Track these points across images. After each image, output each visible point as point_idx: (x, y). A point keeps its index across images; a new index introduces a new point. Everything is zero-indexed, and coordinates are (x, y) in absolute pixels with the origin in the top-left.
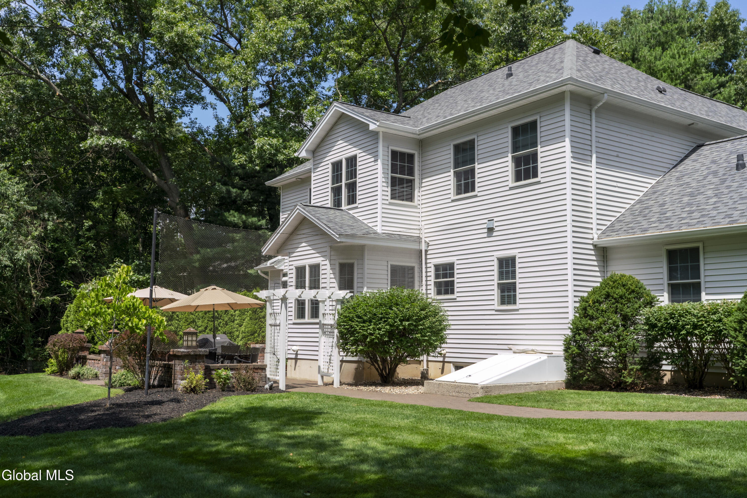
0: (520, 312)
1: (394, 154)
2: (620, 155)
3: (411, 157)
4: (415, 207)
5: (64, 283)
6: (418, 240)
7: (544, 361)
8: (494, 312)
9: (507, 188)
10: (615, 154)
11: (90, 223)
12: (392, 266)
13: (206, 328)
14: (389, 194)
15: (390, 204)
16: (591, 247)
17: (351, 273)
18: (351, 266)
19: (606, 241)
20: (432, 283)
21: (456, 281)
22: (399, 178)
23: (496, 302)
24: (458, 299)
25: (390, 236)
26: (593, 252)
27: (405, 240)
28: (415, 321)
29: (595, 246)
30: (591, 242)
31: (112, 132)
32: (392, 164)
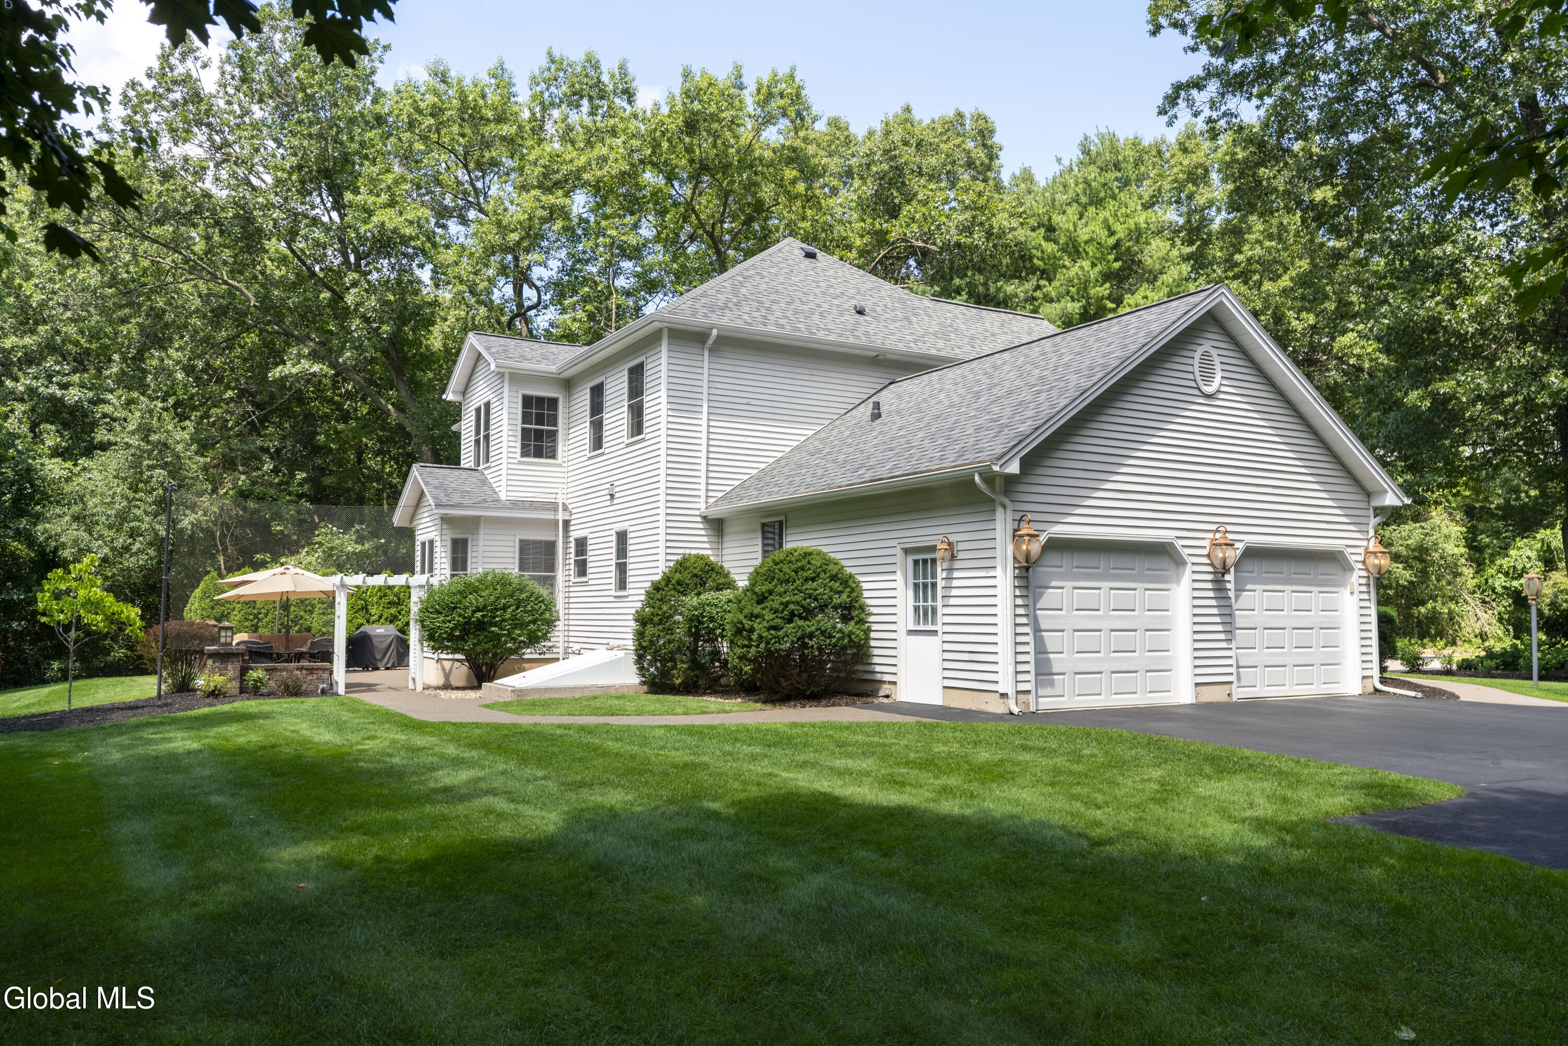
0: (630, 598)
1: (528, 401)
2: (753, 402)
3: (553, 402)
4: (559, 465)
5: (258, 556)
6: (553, 507)
7: (621, 659)
8: (612, 599)
9: (623, 445)
10: (745, 401)
11: (304, 475)
12: (521, 541)
13: (380, 617)
14: (518, 450)
15: (520, 463)
16: (699, 519)
17: (465, 551)
18: (465, 542)
19: (714, 512)
20: (572, 561)
21: (590, 559)
22: (536, 430)
23: (613, 587)
24: (591, 582)
25: (516, 504)
26: (701, 526)
27: (536, 509)
28: (491, 611)
29: (705, 518)
30: (697, 513)
31: (314, 356)
32: (524, 413)
